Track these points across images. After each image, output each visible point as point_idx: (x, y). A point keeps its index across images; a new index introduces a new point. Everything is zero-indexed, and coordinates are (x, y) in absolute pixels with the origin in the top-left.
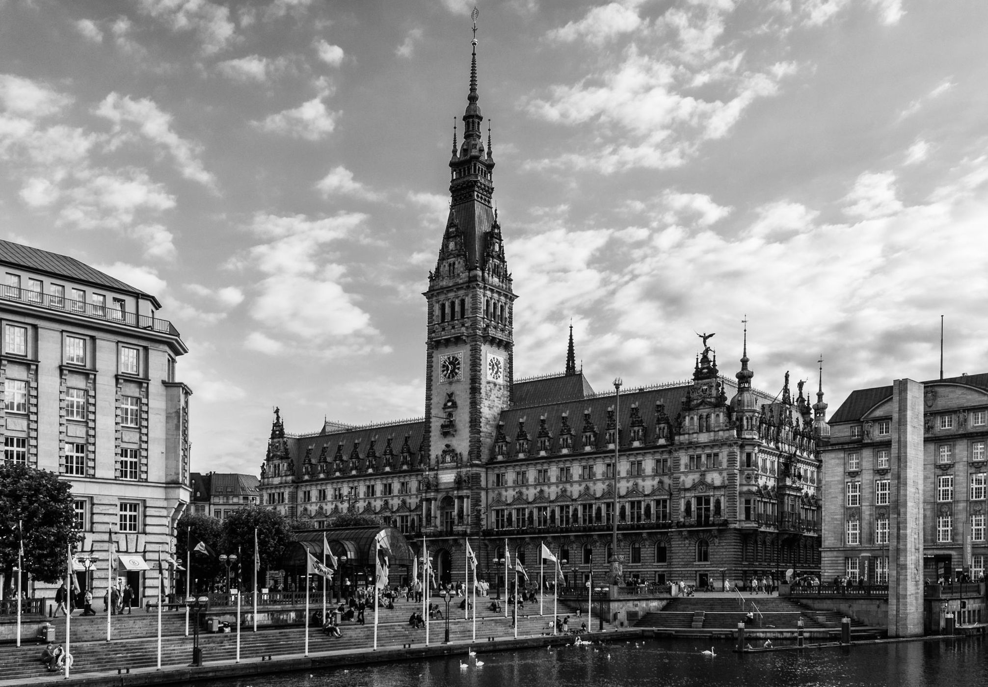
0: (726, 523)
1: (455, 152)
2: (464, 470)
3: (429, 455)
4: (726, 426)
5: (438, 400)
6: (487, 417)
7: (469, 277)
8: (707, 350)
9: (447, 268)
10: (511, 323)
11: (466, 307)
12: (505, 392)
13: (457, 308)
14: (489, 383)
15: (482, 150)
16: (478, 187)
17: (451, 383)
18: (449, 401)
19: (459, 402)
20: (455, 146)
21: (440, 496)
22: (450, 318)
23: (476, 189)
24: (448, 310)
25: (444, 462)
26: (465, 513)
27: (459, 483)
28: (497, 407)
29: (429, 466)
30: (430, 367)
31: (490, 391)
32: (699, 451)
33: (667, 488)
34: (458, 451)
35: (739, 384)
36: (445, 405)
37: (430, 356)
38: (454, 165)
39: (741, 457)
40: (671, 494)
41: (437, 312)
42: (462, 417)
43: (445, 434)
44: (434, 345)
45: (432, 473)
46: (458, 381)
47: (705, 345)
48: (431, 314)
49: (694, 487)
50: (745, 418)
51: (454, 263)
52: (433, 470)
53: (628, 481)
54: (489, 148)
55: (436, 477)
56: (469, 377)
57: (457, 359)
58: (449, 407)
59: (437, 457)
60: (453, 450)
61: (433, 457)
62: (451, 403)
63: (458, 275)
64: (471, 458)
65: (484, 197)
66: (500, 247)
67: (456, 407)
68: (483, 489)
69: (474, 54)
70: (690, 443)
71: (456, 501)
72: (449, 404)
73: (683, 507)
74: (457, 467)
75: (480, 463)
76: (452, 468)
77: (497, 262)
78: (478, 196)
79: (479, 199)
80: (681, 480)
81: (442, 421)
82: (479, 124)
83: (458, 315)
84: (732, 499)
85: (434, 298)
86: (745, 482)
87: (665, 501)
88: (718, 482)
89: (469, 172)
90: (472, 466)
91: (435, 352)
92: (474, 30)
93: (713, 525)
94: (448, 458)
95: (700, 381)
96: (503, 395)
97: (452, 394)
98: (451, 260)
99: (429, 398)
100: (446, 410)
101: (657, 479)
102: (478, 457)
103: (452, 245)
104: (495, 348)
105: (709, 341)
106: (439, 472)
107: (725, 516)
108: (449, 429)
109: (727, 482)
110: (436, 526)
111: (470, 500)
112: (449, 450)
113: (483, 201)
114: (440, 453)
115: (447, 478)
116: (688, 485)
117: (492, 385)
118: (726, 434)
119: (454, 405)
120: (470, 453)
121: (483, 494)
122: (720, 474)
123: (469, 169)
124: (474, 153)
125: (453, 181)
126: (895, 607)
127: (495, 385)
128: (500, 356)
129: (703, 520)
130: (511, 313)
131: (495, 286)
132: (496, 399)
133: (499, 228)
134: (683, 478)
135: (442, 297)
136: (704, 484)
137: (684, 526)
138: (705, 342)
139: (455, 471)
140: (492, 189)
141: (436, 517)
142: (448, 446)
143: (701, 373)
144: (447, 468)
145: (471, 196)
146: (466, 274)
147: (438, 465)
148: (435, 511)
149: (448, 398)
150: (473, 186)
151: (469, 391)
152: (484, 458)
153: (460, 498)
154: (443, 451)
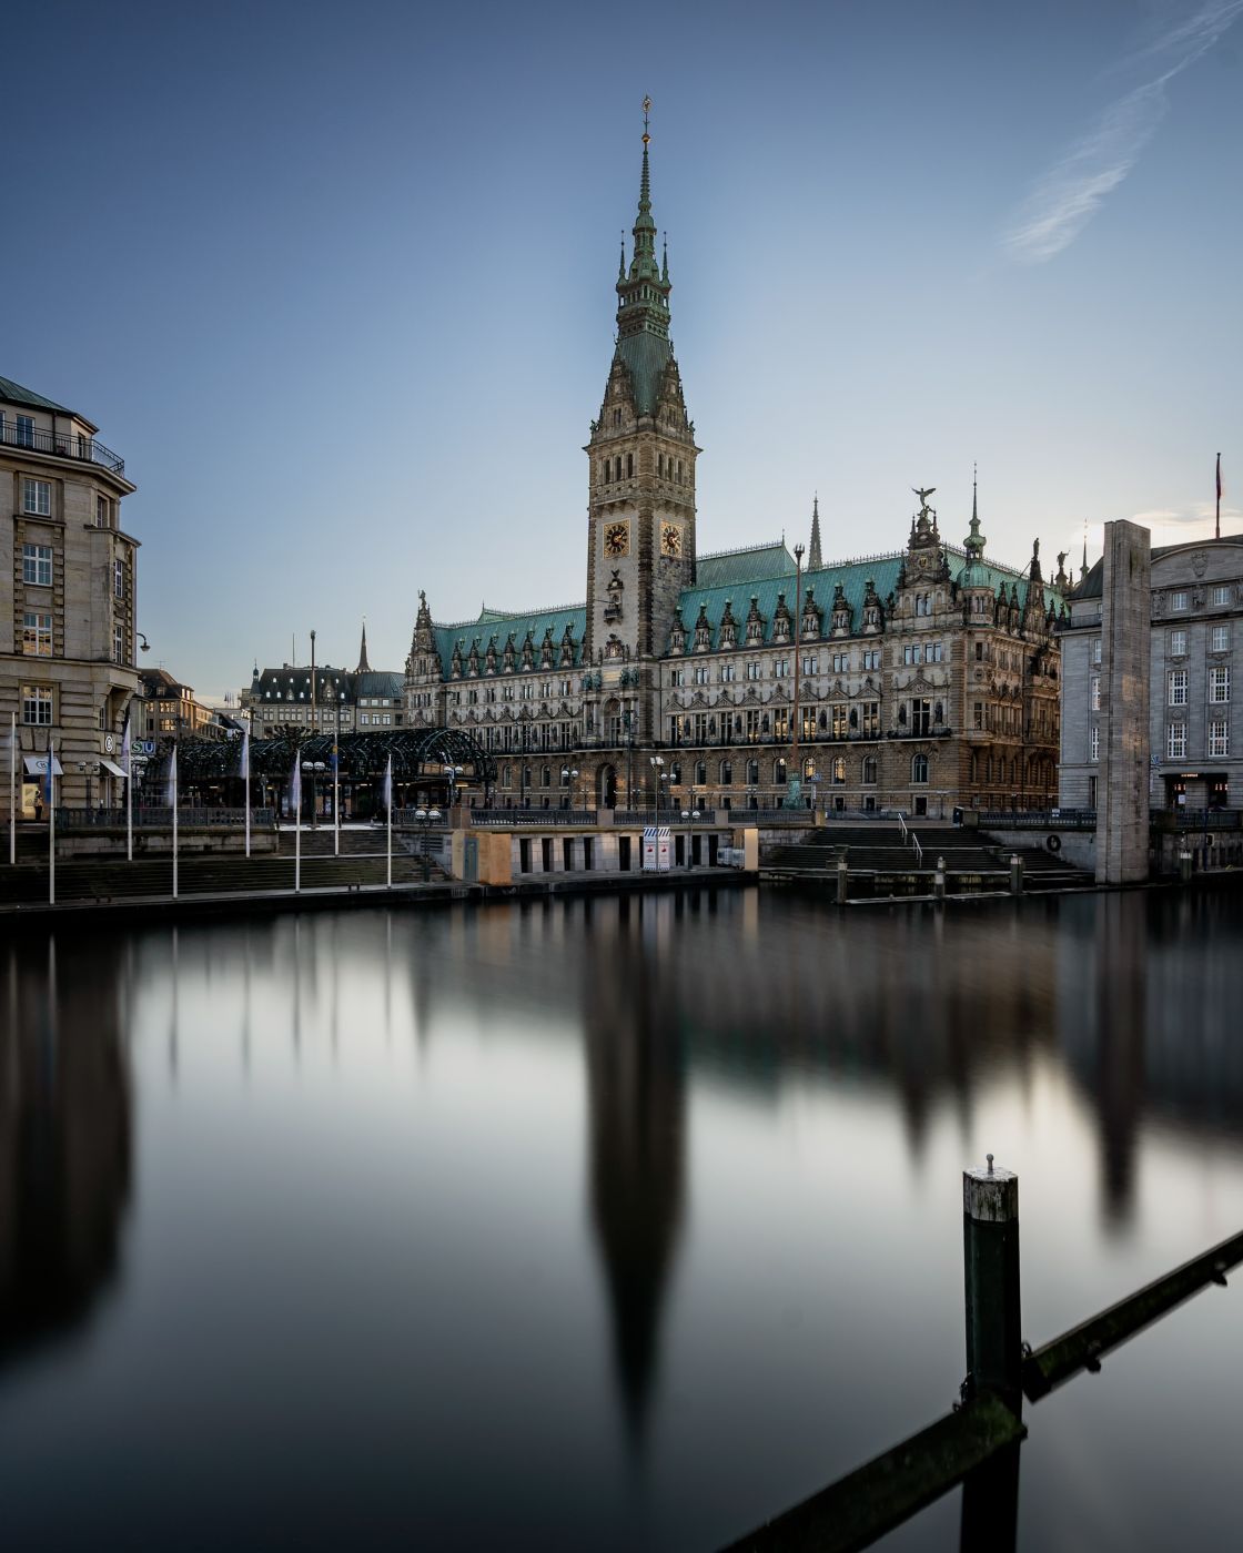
0: (948, 733)
1: (622, 272)
2: (632, 666)
3: (591, 648)
4: (950, 608)
5: (603, 579)
6: (661, 599)
7: (637, 426)
8: (927, 510)
9: (611, 416)
10: (693, 484)
11: (634, 464)
12: (686, 570)
13: (624, 465)
14: (663, 557)
15: (655, 271)
16: (650, 316)
17: (616, 558)
18: (614, 580)
19: (625, 582)
20: (622, 266)
21: (604, 698)
22: (615, 479)
23: (647, 318)
24: (612, 468)
25: (608, 656)
26: (632, 719)
27: (625, 682)
28: (675, 588)
29: (592, 661)
30: (592, 539)
31: (665, 568)
32: (914, 641)
33: (877, 689)
34: (624, 643)
35: (968, 554)
36: (610, 585)
37: (592, 526)
38: (622, 290)
39: (969, 648)
40: (882, 696)
41: (600, 471)
42: (631, 599)
43: (609, 621)
44: (597, 510)
45: (595, 670)
46: (625, 555)
47: (924, 504)
48: (593, 473)
49: (909, 688)
50: (974, 598)
51: (620, 410)
52: (596, 665)
53: (830, 680)
54: (665, 267)
55: (599, 674)
56: (638, 550)
57: (623, 529)
58: (615, 588)
59: (600, 650)
60: (619, 642)
61: (595, 650)
62: (617, 583)
63: (625, 424)
64: (639, 653)
65: (658, 328)
66: (679, 389)
67: (623, 588)
68: (655, 689)
69: (646, 153)
70: (905, 631)
71: (622, 704)
72: (615, 584)
73: (895, 713)
74: (623, 662)
75: (650, 657)
76: (619, 663)
77: (674, 407)
78: (650, 327)
79: (652, 331)
80: (894, 677)
81: (606, 606)
82: (652, 238)
83: (624, 473)
84: (958, 702)
85: (597, 454)
86: (974, 680)
87: (874, 705)
88: (939, 681)
89: (639, 298)
90: (640, 660)
91: (598, 520)
92: (646, 124)
93: (933, 735)
94: (614, 653)
95: (916, 551)
96: (682, 573)
97: (618, 572)
98: (617, 406)
99: (591, 577)
100: (612, 592)
101: (865, 677)
102: (649, 650)
103: (617, 389)
104: (671, 515)
106: (603, 669)
107: (949, 723)
108: (615, 614)
109: (950, 680)
110: (598, 736)
111: (638, 703)
112: (614, 642)
113: (656, 333)
114: (604, 645)
115: (612, 675)
116: (903, 683)
117: (667, 561)
118: (951, 618)
119: (621, 585)
120: (639, 645)
121: (655, 695)
122: (943, 669)
123: (639, 294)
124: (646, 273)
125: (620, 308)
126: (1104, 843)
127: (671, 560)
128: (680, 526)
129: (921, 728)
130: (692, 472)
131: (671, 437)
132: (672, 578)
133: (676, 365)
134: (896, 674)
135: (606, 453)
136: (921, 682)
137: (896, 736)
138: (921, 500)
139: (622, 667)
140: (669, 318)
141: (598, 725)
142: (612, 636)
143: (919, 541)
144: (611, 663)
145: (641, 327)
146: (634, 422)
147: (601, 661)
148: (597, 716)
149: (613, 577)
150: (643, 314)
151: (637, 568)
152: (657, 652)
153: (626, 700)
154: (608, 643)
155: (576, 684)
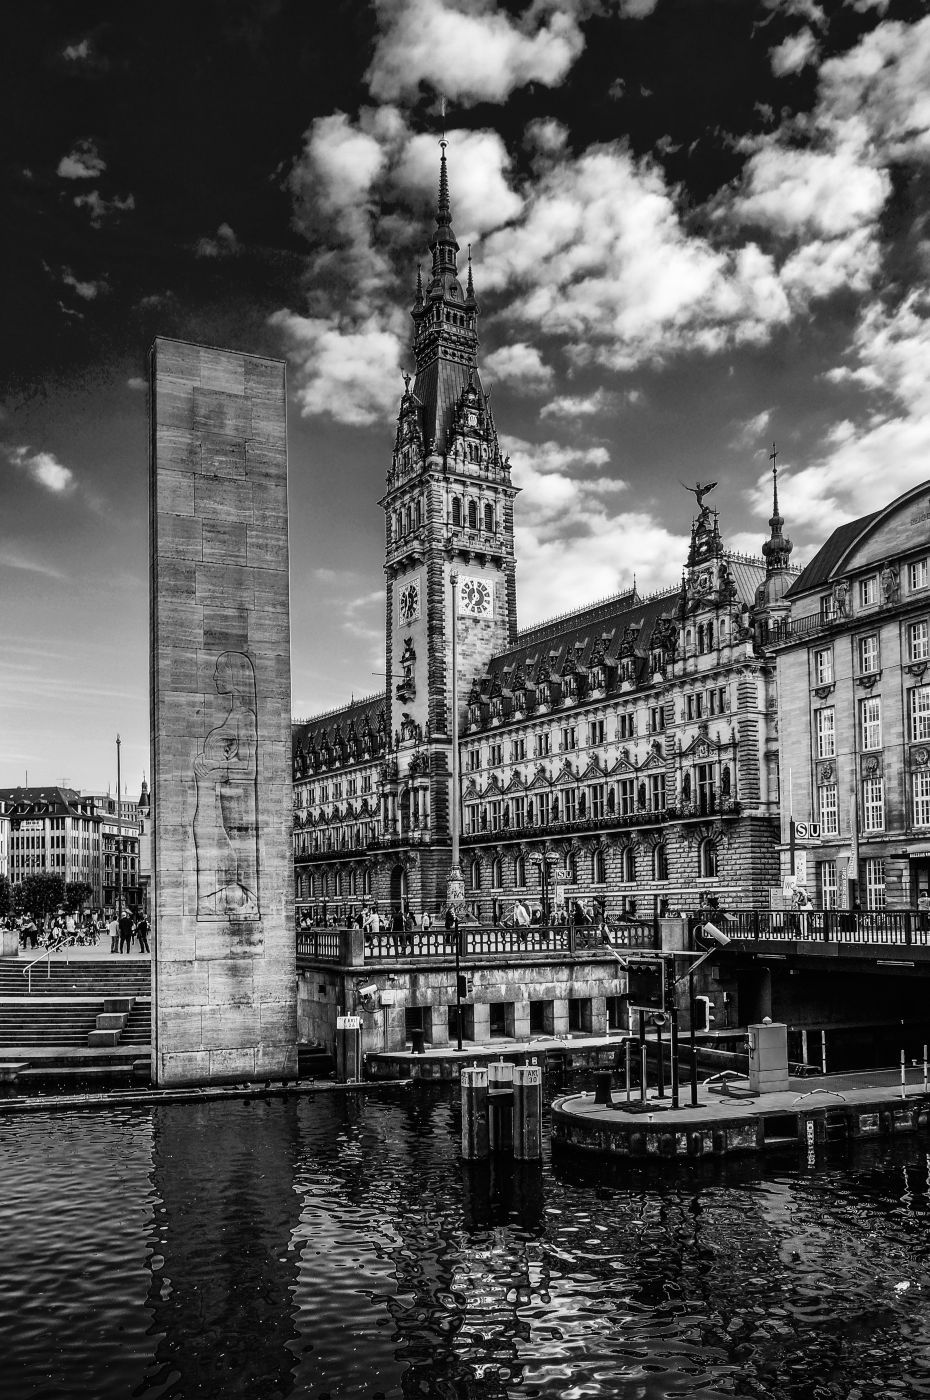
0: (737, 808)
1: (417, 297)
2: (421, 749)
3: (390, 732)
4: (736, 639)
6: (461, 667)
7: (424, 467)
8: (705, 513)
10: (510, 529)
13: (413, 515)
14: (460, 619)
15: (458, 289)
16: (445, 339)
18: (407, 651)
19: (417, 652)
20: (419, 290)
21: (401, 788)
22: (407, 532)
23: (441, 342)
24: (405, 521)
25: (403, 739)
28: (481, 654)
29: (390, 747)
30: (390, 607)
31: (467, 630)
32: (698, 687)
34: (417, 723)
37: (389, 590)
38: (417, 316)
39: (766, 690)
40: (667, 765)
41: (394, 528)
42: (421, 672)
43: (404, 699)
44: (392, 571)
45: (393, 757)
47: (701, 506)
49: (692, 750)
52: (394, 752)
54: (470, 283)
55: (395, 762)
56: (426, 612)
57: (414, 589)
58: (407, 660)
59: (397, 733)
60: (413, 722)
61: (393, 735)
62: (411, 655)
63: (412, 467)
64: (429, 731)
67: (415, 659)
68: (450, 775)
70: (686, 674)
72: (408, 655)
73: (679, 785)
74: (415, 746)
75: (444, 736)
76: (411, 747)
77: (475, 441)
78: (445, 353)
79: (448, 357)
80: (676, 739)
81: (401, 681)
82: (452, 253)
83: (414, 526)
85: (391, 507)
88: (725, 739)
91: (393, 583)
93: (721, 812)
94: (407, 737)
95: (696, 568)
96: (493, 635)
98: (406, 448)
99: (389, 650)
100: (405, 664)
101: (652, 742)
102: (443, 729)
105: (706, 499)
109: (737, 736)
110: (395, 832)
111: (428, 793)
112: (409, 722)
114: (400, 727)
116: (685, 746)
118: (736, 653)
119: (413, 656)
120: (429, 724)
121: (451, 782)
122: (727, 722)
128: (490, 579)
129: (707, 805)
130: (507, 515)
131: (470, 477)
134: (679, 734)
135: (398, 504)
136: (704, 743)
137: (682, 815)
138: (699, 500)
139: (413, 751)
141: (395, 820)
142: (406, 715)
143: (700, 554)
144: (405, 748)
145: (435, 354)
146: (420, 464)
147: (397, 746)
148: (393, 811)
149: (407, 647)
150: (436, 339)
151: (426, 632)
153: (416, 790)
154: (403, 724)
155: (375, 775)
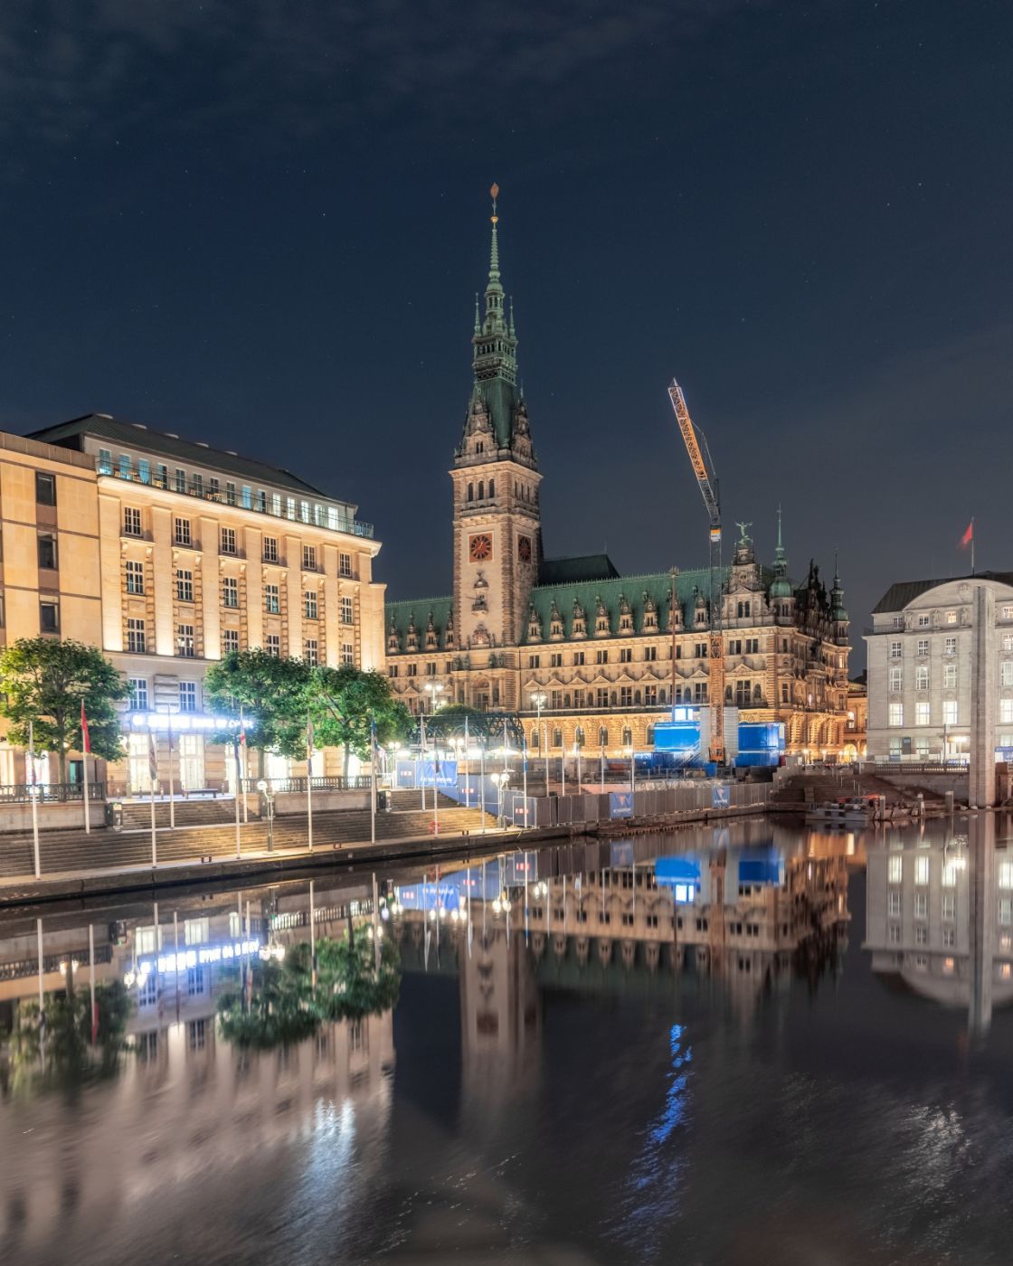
5: (467, 578)
6: (519, 598)
7: (498, 456)
9: (474, 445)
11: (496, 486)
12: (534, 573)
13: (487, 488)
14: (519, 564)
17: (479, 563)
18: (480, 580)
19: (489, 583)
21: (472, 677)
22: (478, 497)
24: (475, 490)
25: (476, 642)
26: (500, 694)
27: (493, 663)
28: (527, 588)
29: (460, 645)
30: (457, 546)
31: (521, 571)
32: (739, 636)
36: (475, 584)
39: (779, 642)
41: (464, 491)
42: (496, 596)
44: (462, 523)
45: (463, 654)
46: (489, 561)
50: (781, 604)
51: (482, 441)
53: (668, 664)
55: (468, 657)
56: (501, 556)
57: (487, 540)
58: (480, 587)
59: (468, 638)
60: (486, 631)
61: (463, 637)
62: (482, 583)
63: (487, 453)
64: (504, 640)
67: (488, 587)
68: (518, 669)
70: (730, 628)
71: (491, 682)
72: (480, 583)
74: (490, 648)
75: (513, 643)
76: (486, 649)
81: (471, 601)
83: (487, 494)
84: (772, 683)
86: (782, 666)
87: (705, 685)
90: (505, 646)
91: (463, 530)
93: (754, 706)
94: (481, 640)
96: (532, 576)
97: (481, 573)
98: (479, 437)
100: (477, 590)
101: (697, 662)
102: (511, 638)
106: (472, 652)
107: (765, 699)
108: (479, 608)
109: (767, 665)
111: (504, 681)
112: (481, 631)
114: (472, 633)
115: (481, 657)
116: (728, 667)
117: (521, 566)
118: (766, 619)
119: (485, 584)
120: (504, 634)
121: (517, 674)
122: (761, 656)
126: (975, 782)
127: (525, 565)
129: (743, 703)
130: (537, 493)
132: (526, 580)
135: (470, 477)
142: (479, 624)
143: (740, 560)
144: (479, 649)
146: (495, 452)
147: (469, 646)
148: (468, 693)
149: (478, 577)
151: (501, 571)
152: (517, 640)
153: (494, 679)
154: (476, 631)
